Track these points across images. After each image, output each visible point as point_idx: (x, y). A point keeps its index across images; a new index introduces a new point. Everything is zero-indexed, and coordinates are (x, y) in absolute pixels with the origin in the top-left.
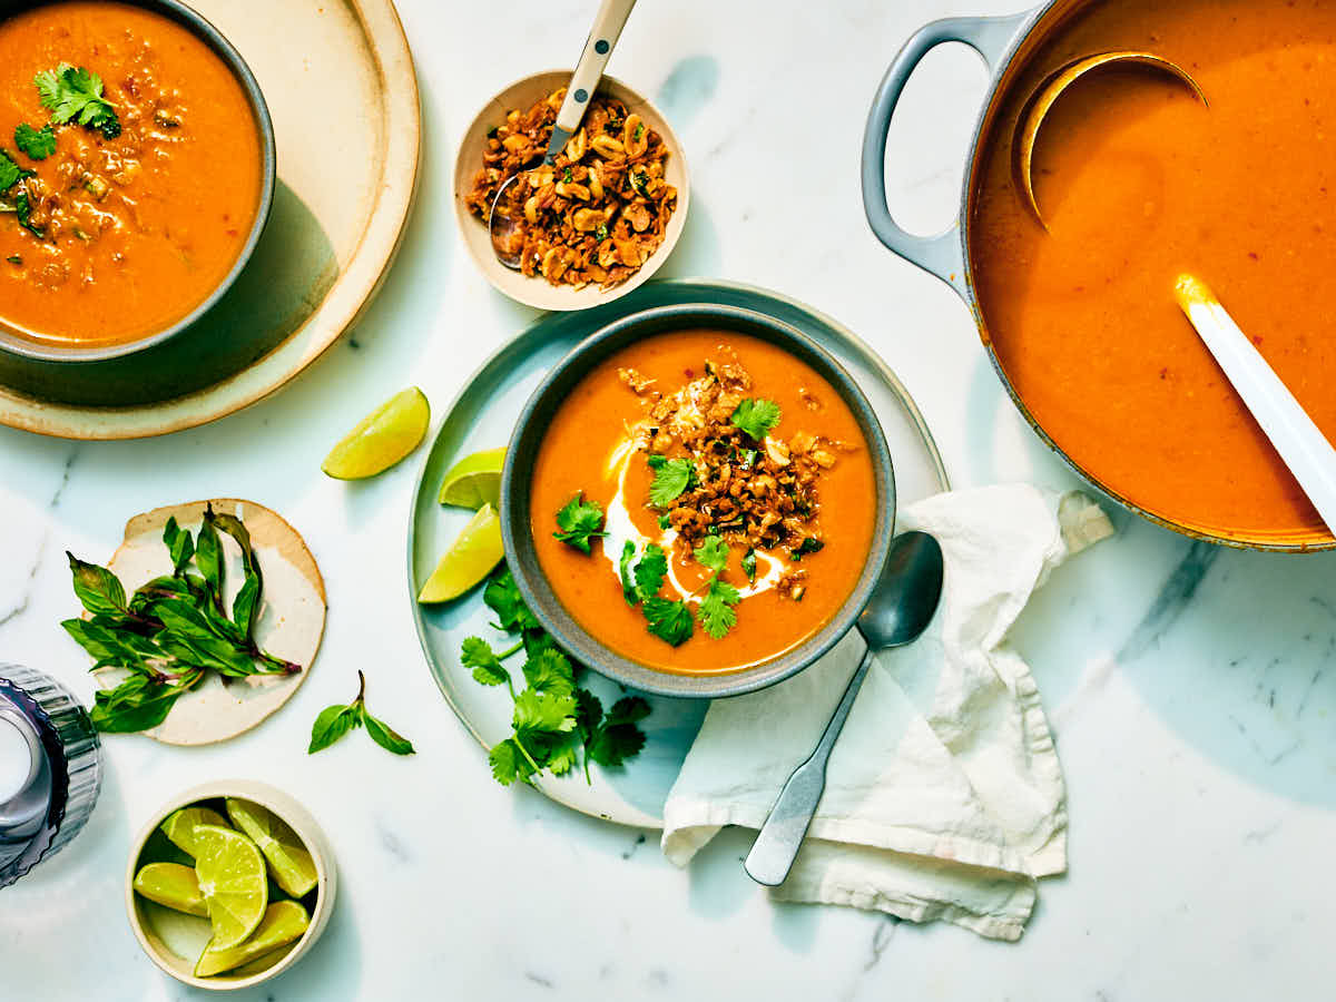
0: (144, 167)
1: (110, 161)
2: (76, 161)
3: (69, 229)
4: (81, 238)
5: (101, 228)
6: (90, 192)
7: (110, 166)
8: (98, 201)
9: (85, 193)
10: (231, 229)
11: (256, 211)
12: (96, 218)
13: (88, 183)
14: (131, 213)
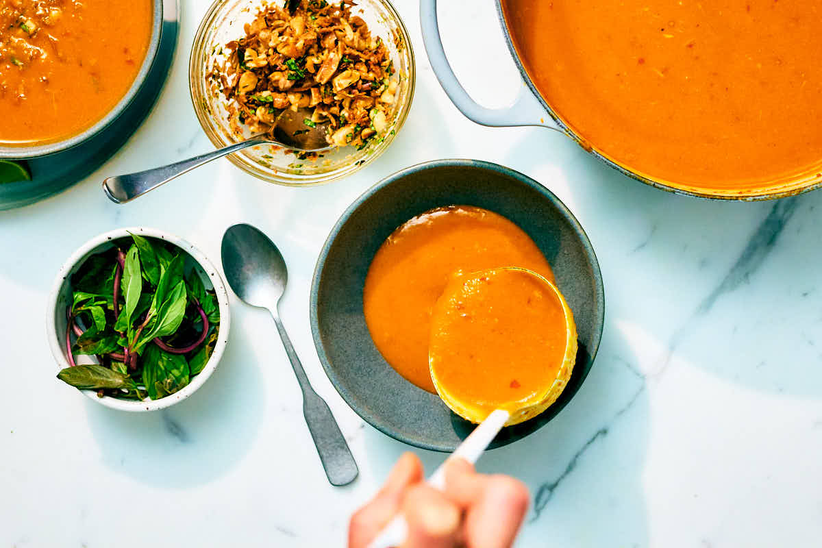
0: (64, 12)
1: (40, 8)
2: (14, 8)
3: (6, 58)
4: (17, 65)
5: (31, 58)
6: (24, 31)
7: (40, 12)
8: (30, 37)
9: (20, 31)
10: (129, 59)
11: (147, 47)
12: (28, 50)
13: (22, 23)
14: (54, 47)
